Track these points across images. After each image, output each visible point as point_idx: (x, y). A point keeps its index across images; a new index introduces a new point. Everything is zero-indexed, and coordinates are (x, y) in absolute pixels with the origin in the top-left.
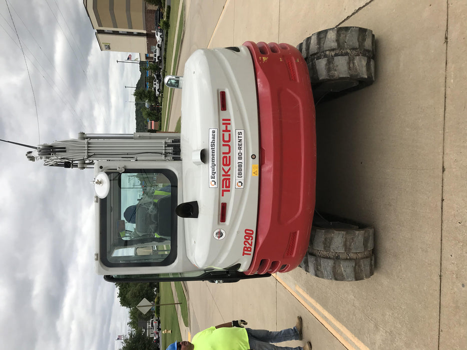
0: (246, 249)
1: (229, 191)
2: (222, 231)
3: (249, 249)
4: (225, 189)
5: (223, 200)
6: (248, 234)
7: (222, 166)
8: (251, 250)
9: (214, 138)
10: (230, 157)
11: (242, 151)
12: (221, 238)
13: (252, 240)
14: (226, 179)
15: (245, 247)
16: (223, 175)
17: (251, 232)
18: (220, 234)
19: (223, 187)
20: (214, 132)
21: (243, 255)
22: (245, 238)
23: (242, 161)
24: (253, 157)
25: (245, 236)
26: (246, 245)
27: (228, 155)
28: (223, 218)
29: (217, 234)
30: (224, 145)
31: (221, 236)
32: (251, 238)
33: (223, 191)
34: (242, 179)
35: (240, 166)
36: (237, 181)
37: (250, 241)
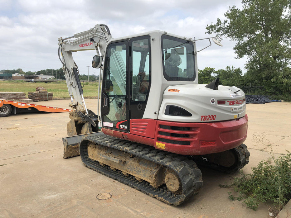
0: (205, 117)
1: (229, 105)
2: (215, 103)
3: (205, 119)
4: (230, 102)
5: (226, 102)
6: (213, 117)
7: (236, 100)
8: (205, 120)
12: (211, 102)
13: (210, 120)
14: (233, 103)
15: (206, 116)
16: (233, 101)
18: (213, 102)
19: (230, 101)
23: (238, 110)
24: (238, 115)
26: (208, 117)
27: (238, 103)
28: (219, 102)
29: (213, 100)
30: (240, 101)
35: (236, 109)
36: (233, 108)
37: (210, 119)
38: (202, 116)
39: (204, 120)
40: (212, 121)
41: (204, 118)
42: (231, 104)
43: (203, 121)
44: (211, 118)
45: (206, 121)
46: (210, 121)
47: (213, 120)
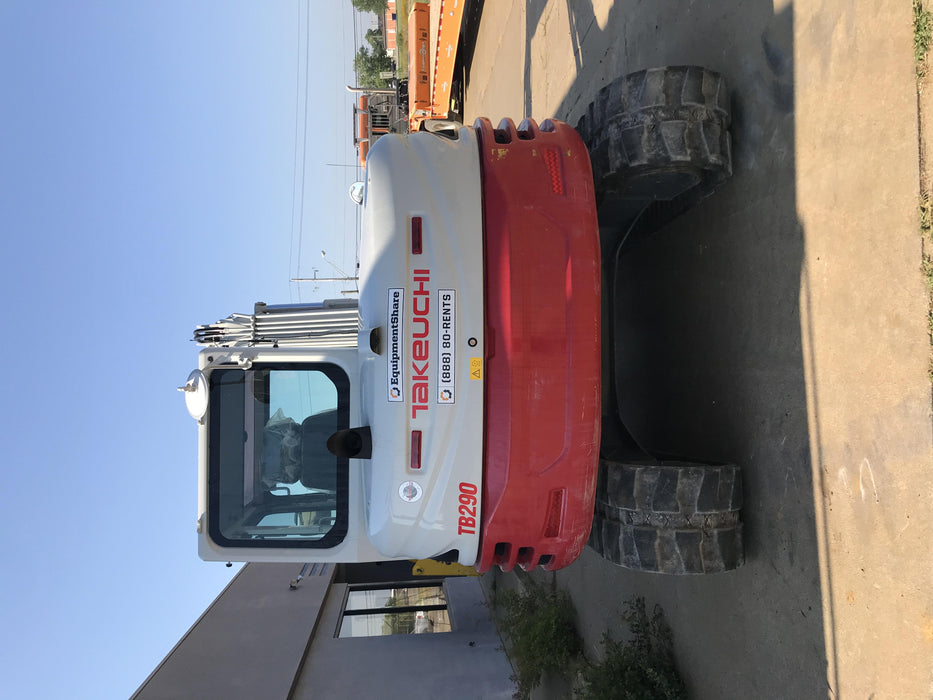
39: (473, 525)
40: (478, 496)
41: (467, 524)
42: (426, 400)
44: (468, 503)
45: (478, 519)
47: (475, 492)
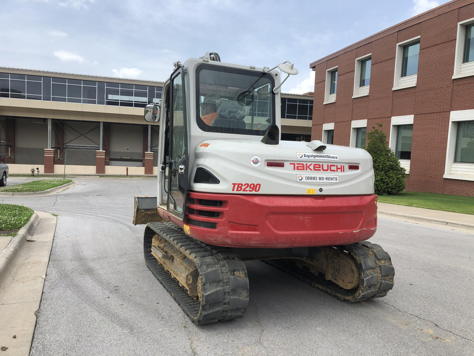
0: (240, 186)
1: (294, 169)
2: (259, 164)
3: (239, 189)
4: (296, 165)
5: (286, 164)
6: (255, 187)
7: (314, 163)
8: (239, 191)
9: (333, 158)
10: (320, 170)
11: (325, 181)
12: (252, 163)
13: (250, 191)
14: (304, 167)
15: (242, 185)
16: (306, 164)
17: (257, 190)
18: (256, 162)
19: (297, 164)
20: (336, 158)
21: (233, 184)
22: (251, 184)
23: (318, 181)
24: (321, 190)
25: (254, 184)
26: (245, 185)
27: (321, 169)
28: (271, 164)
29: (256, 159)
30: (328, 165)
31: (254, 163)
32: (251, 190)
33: (294, 164)
34: (304, 180)
35: (314, 178)
36: (303, 176)
37: (248, 189)
38: (234, 184)
43: (235, 192)
46: (248, 192)
